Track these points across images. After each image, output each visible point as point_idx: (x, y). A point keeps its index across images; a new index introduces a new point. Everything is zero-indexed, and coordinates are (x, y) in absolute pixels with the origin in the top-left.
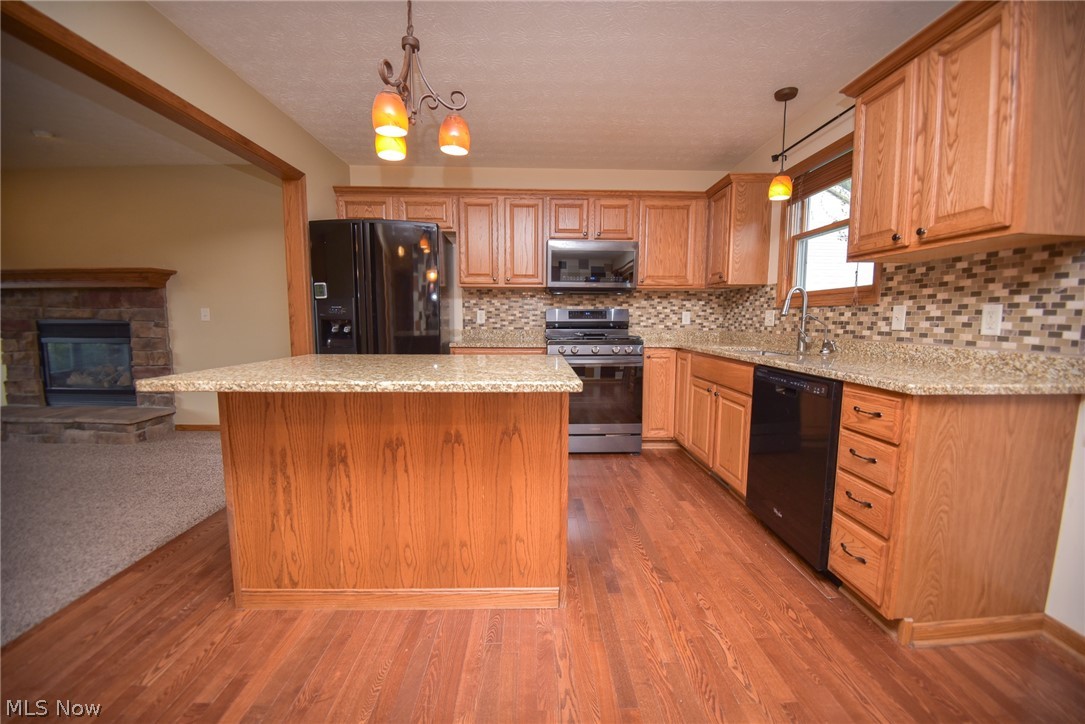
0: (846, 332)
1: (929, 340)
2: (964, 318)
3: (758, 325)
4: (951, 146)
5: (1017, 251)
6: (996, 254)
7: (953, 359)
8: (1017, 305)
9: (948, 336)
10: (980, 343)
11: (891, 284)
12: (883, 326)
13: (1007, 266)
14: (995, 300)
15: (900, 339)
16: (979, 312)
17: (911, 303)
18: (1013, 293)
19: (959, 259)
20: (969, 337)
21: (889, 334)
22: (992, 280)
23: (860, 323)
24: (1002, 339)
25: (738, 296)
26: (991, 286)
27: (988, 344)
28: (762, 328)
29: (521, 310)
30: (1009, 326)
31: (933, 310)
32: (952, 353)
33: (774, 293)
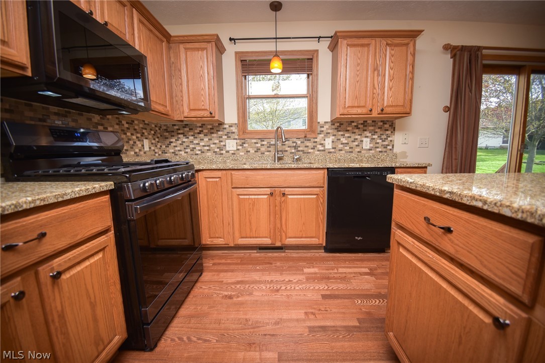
0: (299, 151)
1: (343, 152)
2: (356, 143)
3: (218, 150)
4: (391, 81)
5: (373, 121)
6: (366, 121)
7: (356, 158)
8: (374, 139)
9: (351, 150)
10: (362, 152)
11: (322, 129)
12: (321, 148)
13: (370, 126)
14: (367, 137)
15: (330, 152)
16: (362, 141)
17: (334, 137)
18: (372, 135)
19: (353, 122)
20: (359, 150)
21: (324, 150)
22: (366, 130)
23: (307, 147)
24: (370, 150)
26: (365, 132)
27: (365, 152)
28: (224, 152)
30: (372, 145)
31: (344, 140)
32: (356, 156)
33: (234, 129)
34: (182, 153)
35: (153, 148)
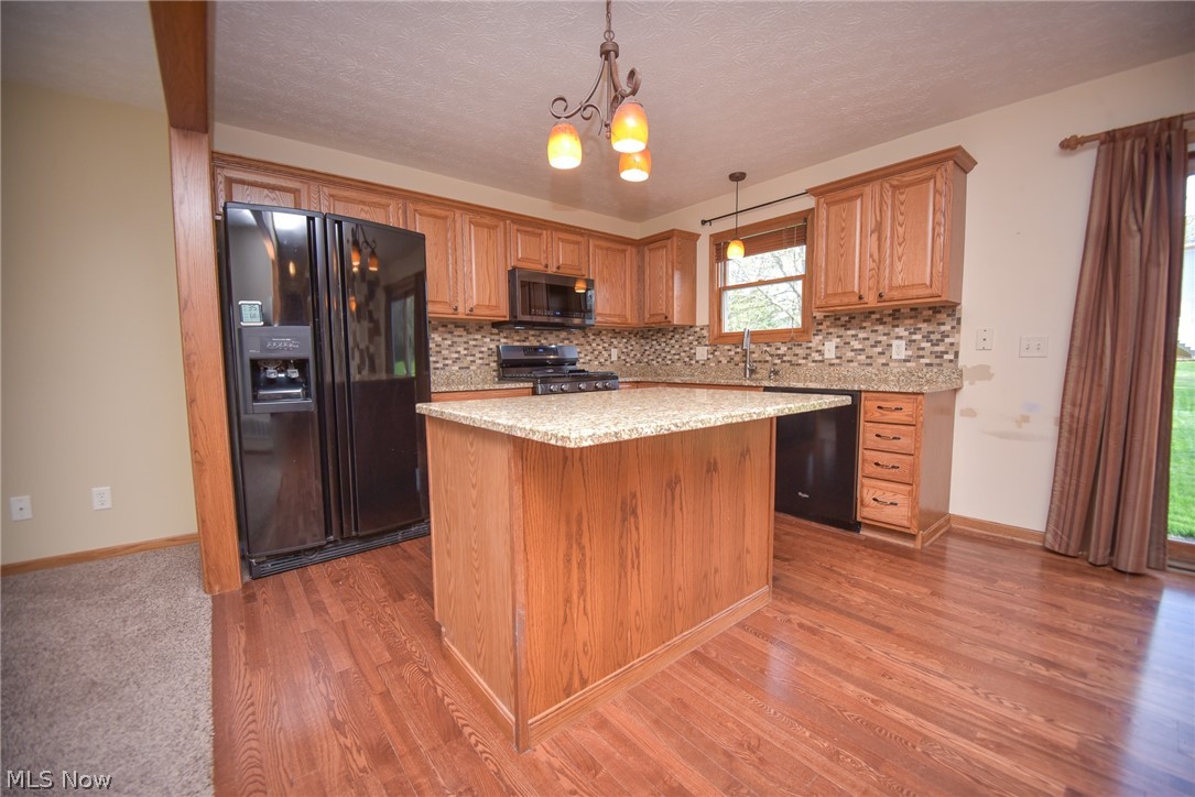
0: (784, 362)
1: (855, 364)
2: (880, 350)
3: (687, 359)
4: (900, 245)
5: (912, 309)
6: (899, 310)
7: (876, 375)
8: (915, 341)
9: (869, 361)
10: (891, 364)
11: (820, 327)
12: (817, 356)
13: (906, 318)
14: (900, 338)
15: (833, 365)
16: (891, 345)
17: (838, 340)
18: (910, 333)
19: (873, 313)
20: (884, 361)
21: (822, 361)
22: (897, 326)
23: (797, 355)
24: (905, 361)
25: (660, 335)
26: (897, 330)
27: (897, 364)
28: (693, 362)
29: (466, 346)
30: (910, 353)
31: (856, 345)
32: (875, 371)
33: (705, 333)
34: (654, 362)
35: (623, 358)
